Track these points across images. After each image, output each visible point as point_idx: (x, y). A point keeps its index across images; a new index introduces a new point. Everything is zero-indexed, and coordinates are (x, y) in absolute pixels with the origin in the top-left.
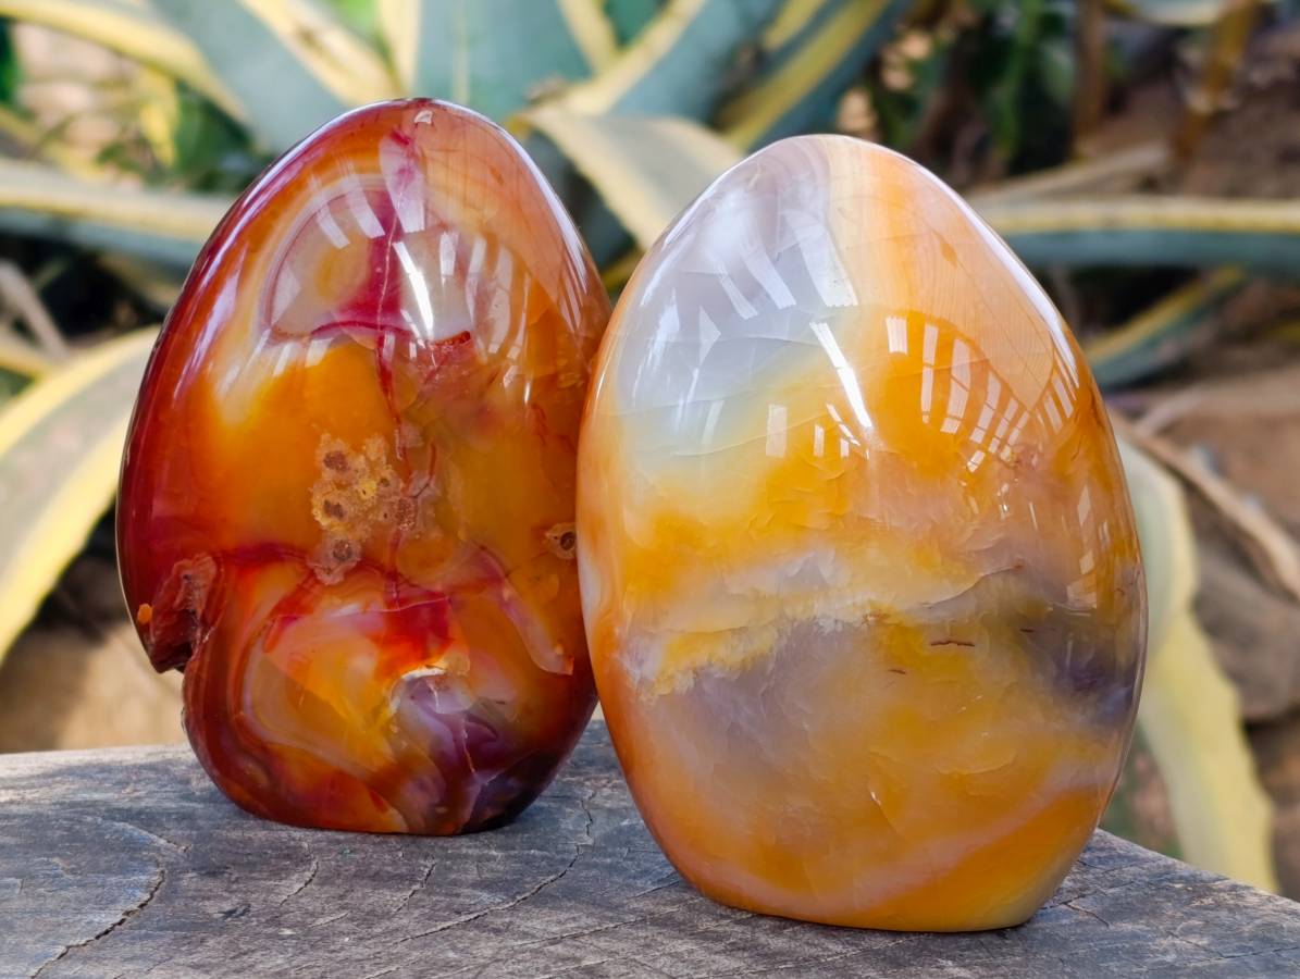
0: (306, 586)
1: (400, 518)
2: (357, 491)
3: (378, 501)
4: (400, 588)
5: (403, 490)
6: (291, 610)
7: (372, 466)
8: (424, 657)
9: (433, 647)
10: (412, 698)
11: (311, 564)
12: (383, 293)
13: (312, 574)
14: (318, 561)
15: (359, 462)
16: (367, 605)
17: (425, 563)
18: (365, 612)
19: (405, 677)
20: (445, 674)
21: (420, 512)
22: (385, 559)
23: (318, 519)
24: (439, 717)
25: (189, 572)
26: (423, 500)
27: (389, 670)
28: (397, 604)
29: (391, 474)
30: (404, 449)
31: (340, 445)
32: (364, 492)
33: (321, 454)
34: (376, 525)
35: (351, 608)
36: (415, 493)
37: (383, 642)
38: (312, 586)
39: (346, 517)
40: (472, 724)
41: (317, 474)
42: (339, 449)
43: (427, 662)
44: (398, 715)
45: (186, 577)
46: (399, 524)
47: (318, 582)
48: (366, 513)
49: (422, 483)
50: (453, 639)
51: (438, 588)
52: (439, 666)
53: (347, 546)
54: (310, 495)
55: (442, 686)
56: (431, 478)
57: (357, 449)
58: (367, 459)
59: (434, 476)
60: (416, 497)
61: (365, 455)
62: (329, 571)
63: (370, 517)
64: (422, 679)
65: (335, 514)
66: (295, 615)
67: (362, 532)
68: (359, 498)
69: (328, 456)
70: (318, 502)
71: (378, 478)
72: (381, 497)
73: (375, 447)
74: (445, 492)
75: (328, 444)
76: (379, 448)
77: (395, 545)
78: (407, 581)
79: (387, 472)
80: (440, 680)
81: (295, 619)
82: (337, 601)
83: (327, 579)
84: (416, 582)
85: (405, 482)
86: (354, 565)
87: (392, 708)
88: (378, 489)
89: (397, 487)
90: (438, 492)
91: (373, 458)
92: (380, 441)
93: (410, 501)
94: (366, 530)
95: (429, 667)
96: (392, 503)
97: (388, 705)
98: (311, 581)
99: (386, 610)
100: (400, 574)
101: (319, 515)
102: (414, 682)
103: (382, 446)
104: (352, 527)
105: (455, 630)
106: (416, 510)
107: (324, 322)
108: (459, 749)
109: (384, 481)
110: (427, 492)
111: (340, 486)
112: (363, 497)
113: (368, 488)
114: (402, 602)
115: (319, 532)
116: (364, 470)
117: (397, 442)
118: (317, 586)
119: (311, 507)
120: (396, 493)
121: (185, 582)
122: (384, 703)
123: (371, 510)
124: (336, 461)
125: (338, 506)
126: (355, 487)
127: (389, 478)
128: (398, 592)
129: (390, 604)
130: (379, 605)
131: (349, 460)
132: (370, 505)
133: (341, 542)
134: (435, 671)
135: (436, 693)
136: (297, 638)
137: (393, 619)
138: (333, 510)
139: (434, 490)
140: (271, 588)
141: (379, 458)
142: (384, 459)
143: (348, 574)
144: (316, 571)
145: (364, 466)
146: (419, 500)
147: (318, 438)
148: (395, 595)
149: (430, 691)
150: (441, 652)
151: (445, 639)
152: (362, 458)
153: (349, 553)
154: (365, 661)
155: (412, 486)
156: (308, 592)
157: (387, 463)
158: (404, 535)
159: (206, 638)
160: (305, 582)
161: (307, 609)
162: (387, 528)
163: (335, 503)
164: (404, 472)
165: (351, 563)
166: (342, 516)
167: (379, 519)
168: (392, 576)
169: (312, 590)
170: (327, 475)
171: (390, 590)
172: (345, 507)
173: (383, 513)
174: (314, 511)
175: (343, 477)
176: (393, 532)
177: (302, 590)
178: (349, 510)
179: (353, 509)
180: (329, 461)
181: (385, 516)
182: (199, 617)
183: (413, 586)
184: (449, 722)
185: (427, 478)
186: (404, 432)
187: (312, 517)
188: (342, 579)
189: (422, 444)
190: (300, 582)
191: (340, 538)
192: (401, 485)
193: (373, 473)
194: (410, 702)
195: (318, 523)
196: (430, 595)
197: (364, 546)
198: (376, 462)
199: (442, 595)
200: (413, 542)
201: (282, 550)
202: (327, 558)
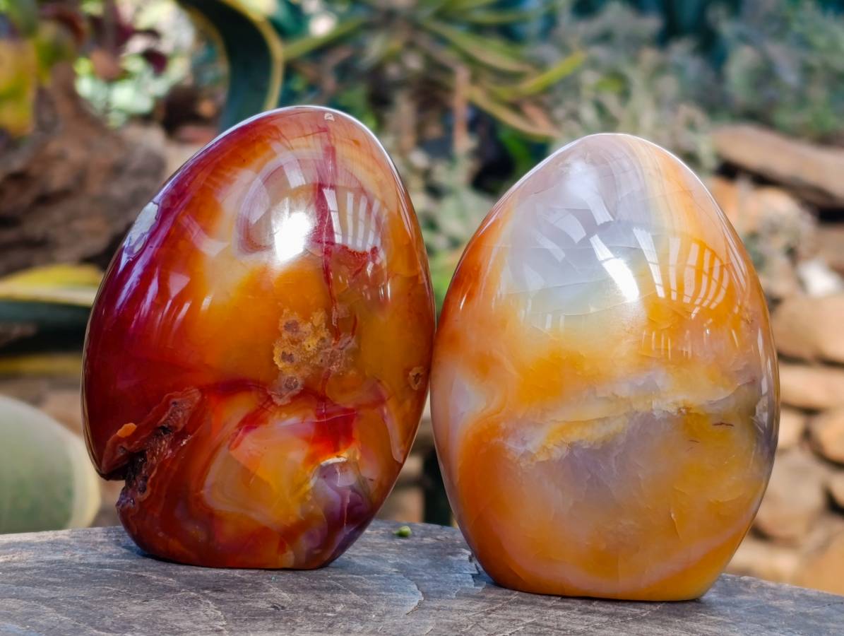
0: (265, 406)
1: (331, 362)
2: (304, 346)
3: (318, 351)
4: (327, 406)
5: (334, 344)
6: (251, 422)
7: (315, 329)
8: (335, 450)
9: (341, 445)
10: (325, 477)
11: (269, 392)
12: (326, 221)
13: (269, 398)
14: (273, 391)
15: (306, 328)
16: (304, 418)
17: (343, 391)
18: (303, 422)
19: (323, 463)
20: (347, 462)
21: (344, 358)
22: (319, 388)
23: (277, 363)
24: (335, 489)
25: (177, 400)
26: (346, 352)
27: (312, 459)
28: (325, 416)
29: (327, 335)
30: (337, 319)
31: (296, 317)
32: (309, 346)
33: (282, 323)
34: (315, 367)
35: (293, 420)
36: (341, 347)
37: (314, 441)
38: (269, 406)
39: (295, 362)
40: (354, 494)
41: (279, 334)
42: (294, 319)
43: (337, 453)
44: (313, 488)
45: (175, 403)
46: (330, 366)
47: (273, 403)
48: (309, 359)
49: (347, 340)
50: (354, 439)
51: (350, 406)
52: (343, 457)
53: (295, 380)
54: (273, 348)
55: (343, 469)
56: (353, 337)
57: (307, 318)
58: (313, 325)
59: (355, 337)
60: (342, 349)
61: (312, 322)
62: (281, 397)
63: (311, 362)
64: (333, 465)
65: (288, 360)
66: (255, 425)
67: (306, 371)
68: (305, 350)
69: (287, 323)
70: (277, 352)
71: (318, 339)
72: (320, 349)
73: (318, 317)
74: (360, 346)
75: (289, 316)
76: (321, 319)
77: (326, 380)
78: (332, 402)
79: (324, 333)
80: (343, 465)
81: (256, 427)
82: (284, 415)
83: (279, 402)
84: (337, 403)
85: (336, 339)
86: (298, 392)
87: (312, 483)
88: (317, 344)
89: (331, 342)
90: (356, 346)
91: (316, 325)
92: (321, 314)
93: (338, 351)
94: (308, 370)
95: (338, 457)
96: (326, 353)
97: (308, 482)
98: (268, 403)
99: (317, 421)
100: (328, 398)
101: (277, 360)
102: (328, 466)
103: (323, 317)
104: (298, 368)
105: (356, 434)
106: (341, 358)
108: (342, 511)
109: (323, 339)
110: (351, 345)
111: (294, 342)
112: (308, 349)
113: (311, 344)
114: (328, 415)
115: (278, 371)
116: (310, 332)
117: (334, 314)
118: (273, 406)
119: (273, 355)
120: (329, 347)
121: (173, 406)
122: (307, 481)
123: (312, 357)
124: (293, 327)
125: (291, 355)
126: (305, 343)
127: (325, 336)
128: (326, 409)
129: (320, 416)
130: (312, 418)
131: (300, 325)
132: (312, 354)
133: (291, 378)
134: (342, 460)
135: (339, 474)
136: (250, 443)
137: (319, 426)
138: (286, 357)
139: (353, 344)
140: (240, 407)
141: (321, 325)
142: (324, 324)
143: (294, 398)
144: (273, 396)
145: (310, 330)
146: (344, 351)
147: (281, 312)
148: (324, 411)
149: (336, 472)
150: (346, 447)
151: (349, 439)
152: (309, 325)
153: (296, 385)
154: (298, 454)
155: (340, 342)
156: (266, 409)
157: (326, 327)
158: (332, 373)
159: (184, 443)
160: (264, 403)
161: (263, 421)
162: (321, 368)
163: (289, 353)
164: (336, 333)
165: (296, 392)
166: (292, 361)
167: (317, 363)
168: (322, 399)
169: (269, 409)
170: (285, 335)
171: (320, 408)
172: (295, 356)
173: (320, 359)
174: (275, 359)
175: (295, 337)
176: (326, 370)
177: (262, 409)
178: (297, 357)
179: (300, 357)
180: (288, 327)
181: (322, 361)
182: (179, 430)
183: (335, 405)
184: (341, 493)
185: (350, 337)
186: (338, 309)
187: (273, 362)
188: (290, 402)
189: (348, 316)
190: (261, 403)
191: (290, 376)
192: (333, 342)
193: (315, 334)
194: (321, 480)
195: (277, 365)
196: (346, 410)
197: (306, 380)
198: (318, 328)
199: (352, 410)
200: (338, 377)
201: (251, 384)
202: (280, 388)
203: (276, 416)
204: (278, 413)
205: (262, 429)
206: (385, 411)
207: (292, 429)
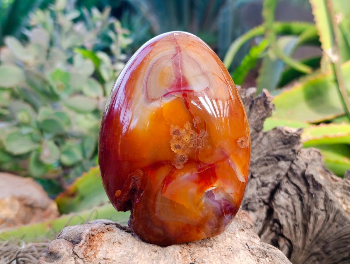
0: (173, 171)
1: (198, 145)
2: (184, 140)
3: (191, 141)
4: (201, 165)
5: (198, 136)
6: (168, 180)
7: (187, 131)
9: (212, 181)
10: (208, 197)
11: (173, 164)
12: (181, 81)
13: (174, 167)
14: (174, 163)
15: (183, 131)
16: (192, 173)
17: (207, 156)
18: (192, 175)
19: (206, 191)
20: (217, 188)
21: (204, 141)
22: (195, 158)
24: (216, 201)
25: (134, 176)
26: (204, 138)
27: (201, 190)
28: (201, 170)
29: (193, 133)
30: (196, 124)
31: (177, 127)
32: (186, 140)
33: (171, 131)
34: (191, 148)
35: (187, 175)
36: (201, 137)
37: (198, 182)
38: (174, 171)
39: (182, 148)
40: (225, 201)
41: (171, 137)
42: (176, 129)
43: (211, 185)
44: (205, 203)
46: (198, 147)
47: (176, 169)
48: (187, 146)
49: (203, 133)
50: (218, 177)
51: (212, 163)
52: (215, 186)
53: (183, 156)
54: (170, 144)
55: (216, 192)
56: (205, 131)
57: (182, 127)
58: (186, 130)
59: (206, 131)
60: (202, 138)
62: (179, 165)
63: (189, 147)
64: (211, 191)
65: (178, 148)
66: (170, 181)
67: (188, 151)
68: (185, 142)
69: (173, 131)
70: (172, 145)
71: (190, 135)
72: (191, 140)
73: (187, 126)
74: (210, 134)
75: (174, 128)
76: (189, 126)
77: (198, 153)
78: (203, 163)
79: (192, 132)
80: (216, 189)
81: (171, 182)
82: (183, 173)
83: (179, 168)
84: (205, 163)
85: (198, 134)
86: (186, 162)
87: (203, 201)
88: (190, 138)
89: (196, 136)
90: (208, 135)
91: (187, 129)
92: (188, 124)
93: (200, 139)
94: (189, 151)
95: (212, 187)
96: (195, 141)
97: (202, 201)
98: (174, 169)
99: (198, 173)
100: (201, 161)
101: (173, 149)
102: (209, 192)
103: (189, 125)
104: (184, 151)
105: (218, 175)
106: (203, 142)
107: (165, 93)
108: (222, 210)
109: (192, 135)
110: (205, 135)
111: (179, 139)
112: (186, 141)
113: (187, 138)
114: (202, 169)
115: (174, 155)
116: (185, 133)
117: (194, 122)
118: (176, 170)
119: (171, 147)
120: (196, 138)
121: (133, 179)
122: (201, 200)
123: (189, 144)
124: (177, 132)
125: (179, 145)
126: (184, 139)
127: (193, 134)
128: (201, 167)
129: (199, 170)
130: (196, 172)
131: (180, 131)
132: (189, 143)
133: (181, 156)
134: (214, 188)
135: (215, 194)
136: (171, 188)
137: (200, 175)
138: (177, 147)
139: (206, 134)
140: (162, 174)
141: (189, 129)
142: (191, 128)
143: (185, 165)
146: (203, 138)
147: (170, 127)
148: (200, 168)
149: (213, 194)
150: (215, 182)
151: (215, 177)
152: (184, 130)
153: (184, 158)
154: (193, 189)
155: (200, 135)
156: (173, 172)
157: (192, 129)
158: (200, 149)
159: (142, 195)
160: (172, 170)
161: (174, 178)
162: (195, 148)
163: (178, 145)
164: (197, 131)
165: (185, 161)
166: (180, 148)
167: (192, 146)
168: (198, 162)
169: (175, 172)
170: (174, 137)
171: (198, 167)
172: (181, 145)
173: (193, 145)
174: (172, 149)
175: (179, 137)
176: (196, 149)
177: (171, 172)
178: (182, 146)
179: (183, 145)
180: (174, 133)
181: (194, 145)
182: (138, 189)
183: (205, 164)
184: (219, 202)
185: (204, 132)
186: (196, 119)
187: (171, 150)
188: (183, 167)
189: (201, 122)
190: (171, 170)
191: (181, 155)
192: (197, 135)
193: (188, 133)
194: (208, 199)
195: (174, 151)
196: (210, 165)
197: (189, 155)
198: (188, 130)
199: (213, 164)
200: (203, 151)
201: (164, 162)
202: (178, 161)
203: (179, 175)
204: (179, 173)
205: (174, 182)
206: (230, 161)
207: (188, 179)
